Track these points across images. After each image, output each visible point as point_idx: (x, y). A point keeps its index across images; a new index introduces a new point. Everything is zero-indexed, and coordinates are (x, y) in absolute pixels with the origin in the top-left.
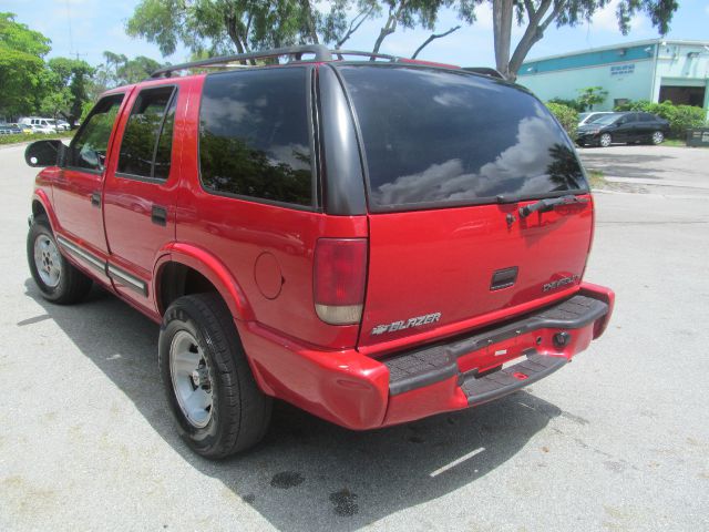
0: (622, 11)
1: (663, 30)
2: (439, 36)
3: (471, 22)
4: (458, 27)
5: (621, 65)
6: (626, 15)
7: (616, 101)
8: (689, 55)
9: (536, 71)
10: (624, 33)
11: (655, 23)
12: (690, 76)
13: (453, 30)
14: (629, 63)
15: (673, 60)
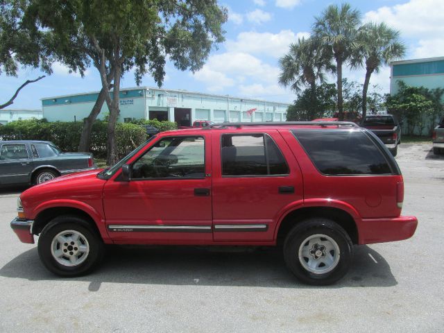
0: (138, 73)
1: (160, 84)
2: (32, 81)
3: (50, 73)
4: (44, 76)
5: (126, 100)
6: (140, 75)
7: (125, 119)
8: (159, 95)
9: (70, 102)
10: (138, 84)
11: (156, 81)
12: (161, 106)
13: (40, 78)
14: (130, 99)
15: (153, 98)
